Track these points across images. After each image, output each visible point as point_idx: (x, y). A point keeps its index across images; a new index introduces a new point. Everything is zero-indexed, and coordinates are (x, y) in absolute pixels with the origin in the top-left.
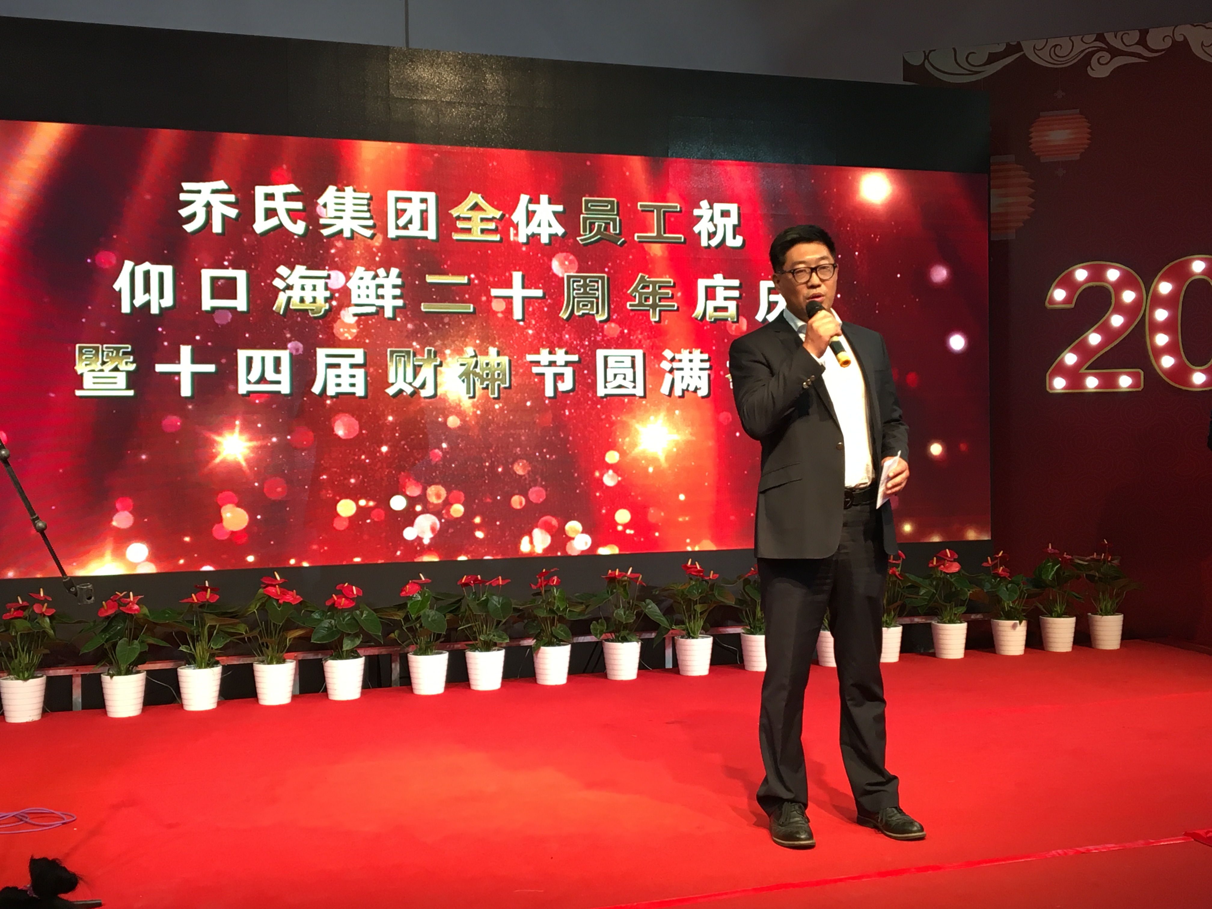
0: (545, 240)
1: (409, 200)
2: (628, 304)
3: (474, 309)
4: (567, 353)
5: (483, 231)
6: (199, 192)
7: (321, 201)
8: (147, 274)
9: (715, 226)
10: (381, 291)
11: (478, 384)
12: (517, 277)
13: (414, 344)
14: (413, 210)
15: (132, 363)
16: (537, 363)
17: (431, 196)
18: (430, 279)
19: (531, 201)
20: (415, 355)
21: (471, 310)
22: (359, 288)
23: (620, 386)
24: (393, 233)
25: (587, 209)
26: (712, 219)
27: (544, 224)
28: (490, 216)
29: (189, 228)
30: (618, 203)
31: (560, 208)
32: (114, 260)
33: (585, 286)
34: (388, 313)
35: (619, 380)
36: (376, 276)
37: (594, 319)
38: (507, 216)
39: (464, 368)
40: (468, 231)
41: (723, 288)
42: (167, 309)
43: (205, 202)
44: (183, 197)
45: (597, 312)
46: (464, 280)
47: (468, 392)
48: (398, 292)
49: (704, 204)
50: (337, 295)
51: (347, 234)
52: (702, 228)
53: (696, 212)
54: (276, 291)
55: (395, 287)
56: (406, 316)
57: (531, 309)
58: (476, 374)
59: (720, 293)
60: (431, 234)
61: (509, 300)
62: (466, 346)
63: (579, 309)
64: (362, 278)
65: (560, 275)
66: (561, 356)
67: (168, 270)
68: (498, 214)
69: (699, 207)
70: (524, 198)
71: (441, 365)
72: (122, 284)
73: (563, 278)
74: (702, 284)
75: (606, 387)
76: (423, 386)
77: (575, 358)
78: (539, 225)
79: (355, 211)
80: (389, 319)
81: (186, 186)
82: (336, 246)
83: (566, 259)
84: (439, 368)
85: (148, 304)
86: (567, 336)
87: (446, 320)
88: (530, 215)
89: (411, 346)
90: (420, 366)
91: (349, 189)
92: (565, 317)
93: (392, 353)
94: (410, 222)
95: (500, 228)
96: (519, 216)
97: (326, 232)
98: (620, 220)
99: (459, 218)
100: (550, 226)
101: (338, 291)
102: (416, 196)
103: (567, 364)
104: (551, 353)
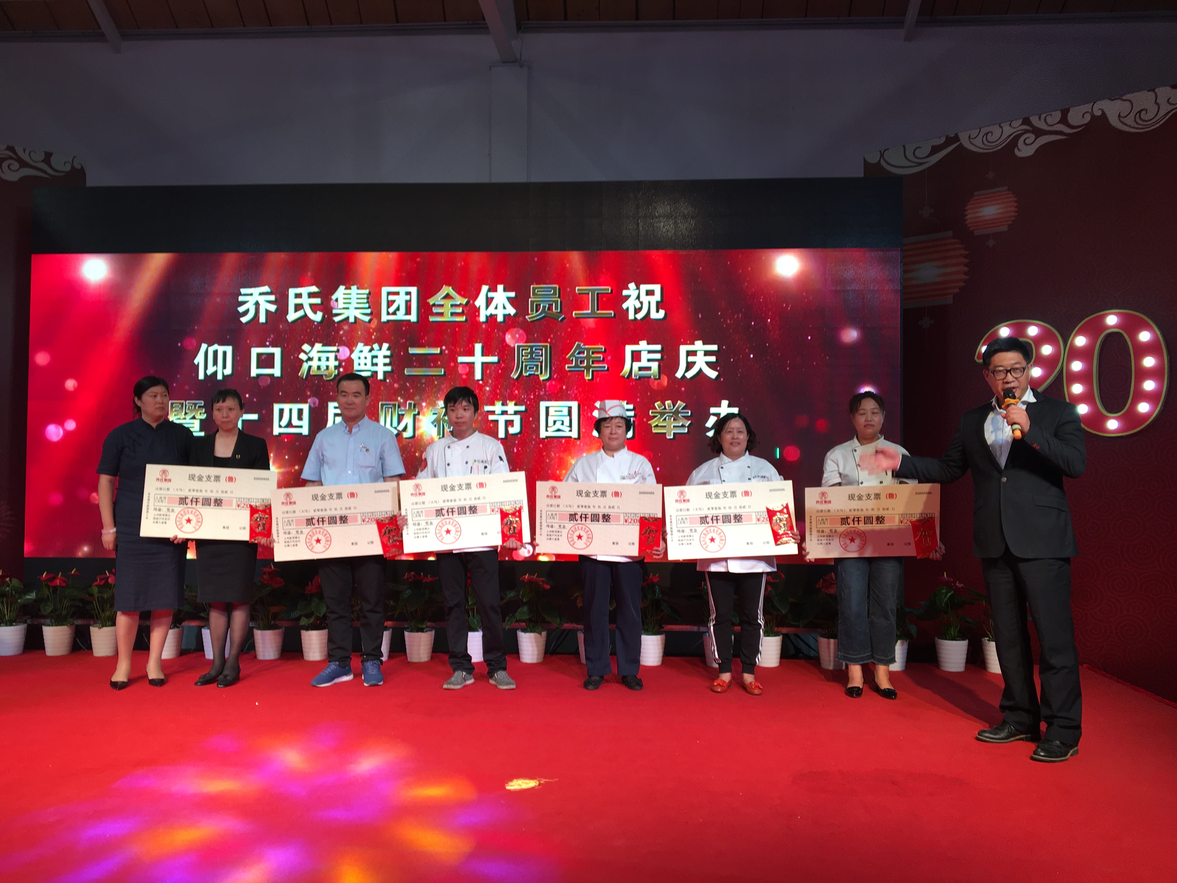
0: (500, 319)
1: (397, 294)
2: (567, 366)
3: (445, 372)
4: (516, 404)
5: (453, 314)
6: (251, 295)
7: (334, 297)
8: (215, 353)
9: (641, 303)
10: (375, 361)
12: (478, 347)
13: (399, 398)
14: (400, 301)
15: (204, 413)
16: (493, 413)
17: (414, 290)
18: (412, 351)
19: (490, 290)
20: (399, 407)
21: (443, 373)
22: (359, 358)
23: (559, 430)
24: (385, 318)
25: (534, 294)
26: (638, 297)
27: (500, 307)
28: (458, 303)
29: (244, 320)
30: (559, 289)
31: (512, 294)
32: (194, 342)
33: (532, 353)
34: (380, 376)
35: (558, 425)
36: (372, 350)
37: (539, 378)
38: (471, 302)
39: (435, 416)
40: (441, 314)
41: (647, 352)
42: (227, 376)
43: (254, 302)
44: (241, 299)
45: (541, 373)
46: (437, 351)
48: (387, 361)
49: (632, 286)
50: (343, 364)
51: (352, 320)
52: (630, 305)
53: (625, 293)
54: (301, 362)
55: (385, 357)
56: (393, 378)
57: (488, 372)
59: (645, 356)
60: (413, 317)
61: (471, 365)
63: (526, 371)
64: (361, 351)
65: (512, 345)
66: (511, 407)
67: (229, 349)
68: (464, 301)
69: (628, 288)
70: (485, 288)
71: (419, 414)
72: (199, 359)
73: (514, 348)
74: (629, 349)
75: (547, 430)
76: (405, 429)
77: (522, 408)
78: (496, 308)
79: (358, 303)
80: (381, 380)
81: (243, 291)
82: (343, 329)
83: (517, 332)
84: (417, 417)
85: (215, 373)
86: (516, 392)
87: (423, 381)
88: (489, 301)
89: (396, 400)
90: (403, 415)
91: (354, 288)
92: (515, 377)
93: (382, 405)
94: (398, 309)
95: (465, 311)
96: (481, 302)
97: (337, 319)
98: (561, 302)
99: (434, 305)
100: (504, 308)
101: (344, 361)
102: (402, 290)
103: (516, 413)
104: (503, 404)
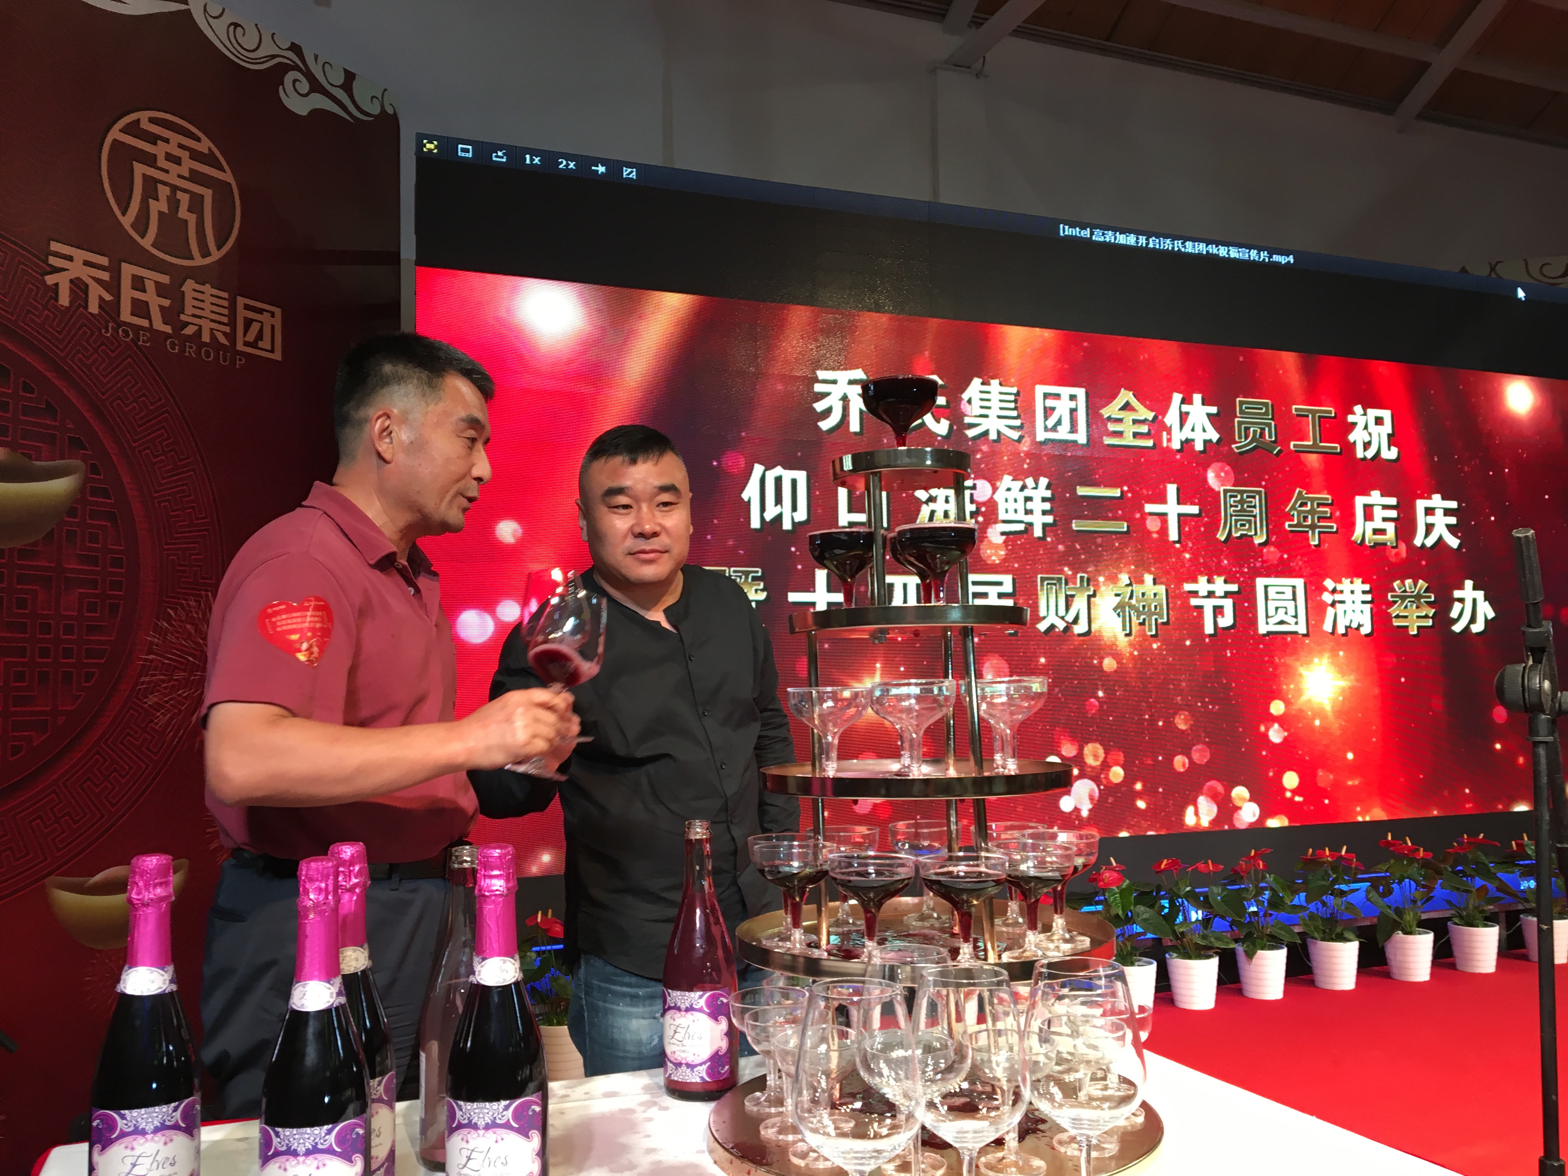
0: (1199, 446)
1: (1057, 396)
2: (1287, 524)
3: (1128, 527)
4: (1226, 582)
5: (1136, 435)
6: (834, 382)
7: (965, 396)
8: (778, 480)
9: (1370, 434)
10: (1029, 505)
11: (1134, 618)
12: (1172, 490)
13: (1066, 569)
14: (1062, 407)
15: (762, 590)
16: (1195, 594)
17: (1081, 393)
18: (1082, 491)
19: (1183, 402)
20: (1066, 584)
21: (1125, 529)
22: (1006, 500)
23: (1282, 622)
24: (1041, 435)
25: (1242, 412)
26: (1366, 428)
27: (1198, 429)
28: (1142, 418)
29: (825, 425)
30: (1272, 405)
31: (1214, 410)
32: (742, 463)
33: (1242, 501)
34: (1038, 532)
35: (1281, 616)
36: (1023, 488)
37: (1252, 541)
38: (1160, 417)
39: (1118, 599)
40: (1119, 434)
41: (1381, 507)
42: (800, 524)
43: (840, 395)
44: (818, 388)
45: (1256, 534)
46: (1116, 493)
47: (1124, 629)
48: (1047, 506)
49: (1358, 409)
50: (983, 509)
51: (993, 436)
52: (1357, 436)
53: (1351, 418)
54: (919, 503)
55: (1044, 500)
56: (1056, 535)
57: (1187, 529)
58: (1131, 607)
59: (1379, 513)
60: (1081, 437)
61: (1163, 517)
62: (1121, 572)
63: (1237, 530)
64: (1009, 489)
65: (1217, 489)
66: (1220, 586)
67: (801, 476)
68: (1150, 415)
69: (1353, 413)
70: (1177, 397)
71: (1094, 595)
72: (751, 492)
73: (1219, 492)
74: (1360, 501)
75: (1267, 623)
76: (1076, 621)
77: (1234, 588)
78: (1193, 430)
79: (1001, 409)
80: (1039, 538)
81: (821, 374)
82: (981, 450)
83: (1222, 469)
84: (1092, 599)
85: (779, 518)
86: (1226, 562)
87: (1099, 540)
88: (1183, 417)
89: (1061, 572)
90: (1073, 596)
91: (995, 383)
92: (1223, 539)
93: (1043, 580)
94: (1059, 422)
95: (1153, 432)
96: (1172, 418)
97: (971, 433)
98: (1275, 425)
99: (1109, 419)
100: (1204, 430)
101: (984, 504)
102: (1065, 391)
103: (1227, 595)
104: (1210, 581)
